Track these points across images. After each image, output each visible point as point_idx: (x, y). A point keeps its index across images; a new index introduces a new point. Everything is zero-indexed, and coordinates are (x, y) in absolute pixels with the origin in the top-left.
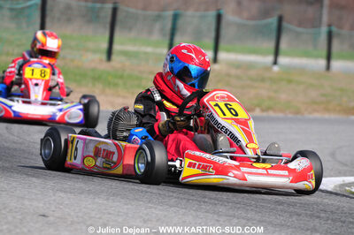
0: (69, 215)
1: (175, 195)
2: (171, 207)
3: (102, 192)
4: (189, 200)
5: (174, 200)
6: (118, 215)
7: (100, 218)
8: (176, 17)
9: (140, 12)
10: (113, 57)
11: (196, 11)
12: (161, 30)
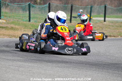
0: (61, 75)
1: (94, 67)
2: (93, 71)
3: (71, 67)
4: (99, 68)
5: (94, 68)
6: (76, 75)
7: (71, 76)
8: (91, 8)
9: (80, 7)
10: (72, 21)
11: (98, 5)
12: (87, 12)
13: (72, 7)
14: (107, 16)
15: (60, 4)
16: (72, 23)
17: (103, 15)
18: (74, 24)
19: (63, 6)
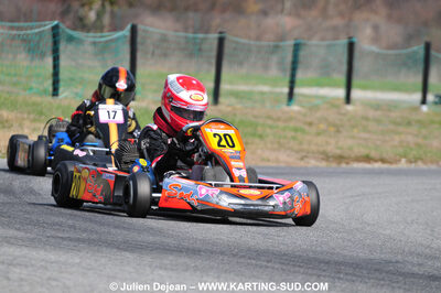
8: (297, 47)
9: (252, 42)
10: (221, 99)
11: (323, 39)
12: (281, 64)
13: (221, 41)
14: (355, 82)
15: (176, 31)
16: (220, 107)
17: (342, 79)
18: (229, 109)
19: (186, 38)
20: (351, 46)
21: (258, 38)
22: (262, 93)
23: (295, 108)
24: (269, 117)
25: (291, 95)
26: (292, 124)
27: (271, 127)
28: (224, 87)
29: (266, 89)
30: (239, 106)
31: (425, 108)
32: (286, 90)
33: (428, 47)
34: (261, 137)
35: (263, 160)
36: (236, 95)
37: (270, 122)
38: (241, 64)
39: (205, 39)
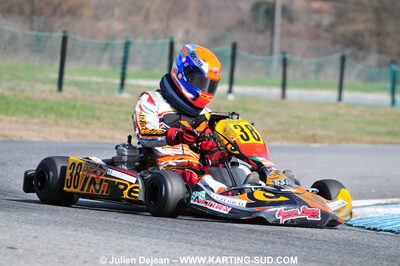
20: (172, 45)
21: (93, 37)
22: (98, 83)
23: (125, 95)
24: (105, 103)
25: (122, 85)
26: (124, 109)
27: (107, 111)
28: (67, 77)
29: (99, 80)
30: (79, 93)
31: (231, 97)
32: (118, 81)
33: (234, 47)
34: (98, 118)
35: (101, 137)
36: (76, 84)
37: (105, 107)
38: (79, 58)
39: (49, 37)
